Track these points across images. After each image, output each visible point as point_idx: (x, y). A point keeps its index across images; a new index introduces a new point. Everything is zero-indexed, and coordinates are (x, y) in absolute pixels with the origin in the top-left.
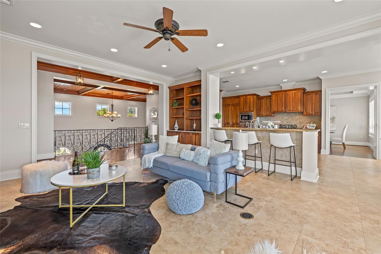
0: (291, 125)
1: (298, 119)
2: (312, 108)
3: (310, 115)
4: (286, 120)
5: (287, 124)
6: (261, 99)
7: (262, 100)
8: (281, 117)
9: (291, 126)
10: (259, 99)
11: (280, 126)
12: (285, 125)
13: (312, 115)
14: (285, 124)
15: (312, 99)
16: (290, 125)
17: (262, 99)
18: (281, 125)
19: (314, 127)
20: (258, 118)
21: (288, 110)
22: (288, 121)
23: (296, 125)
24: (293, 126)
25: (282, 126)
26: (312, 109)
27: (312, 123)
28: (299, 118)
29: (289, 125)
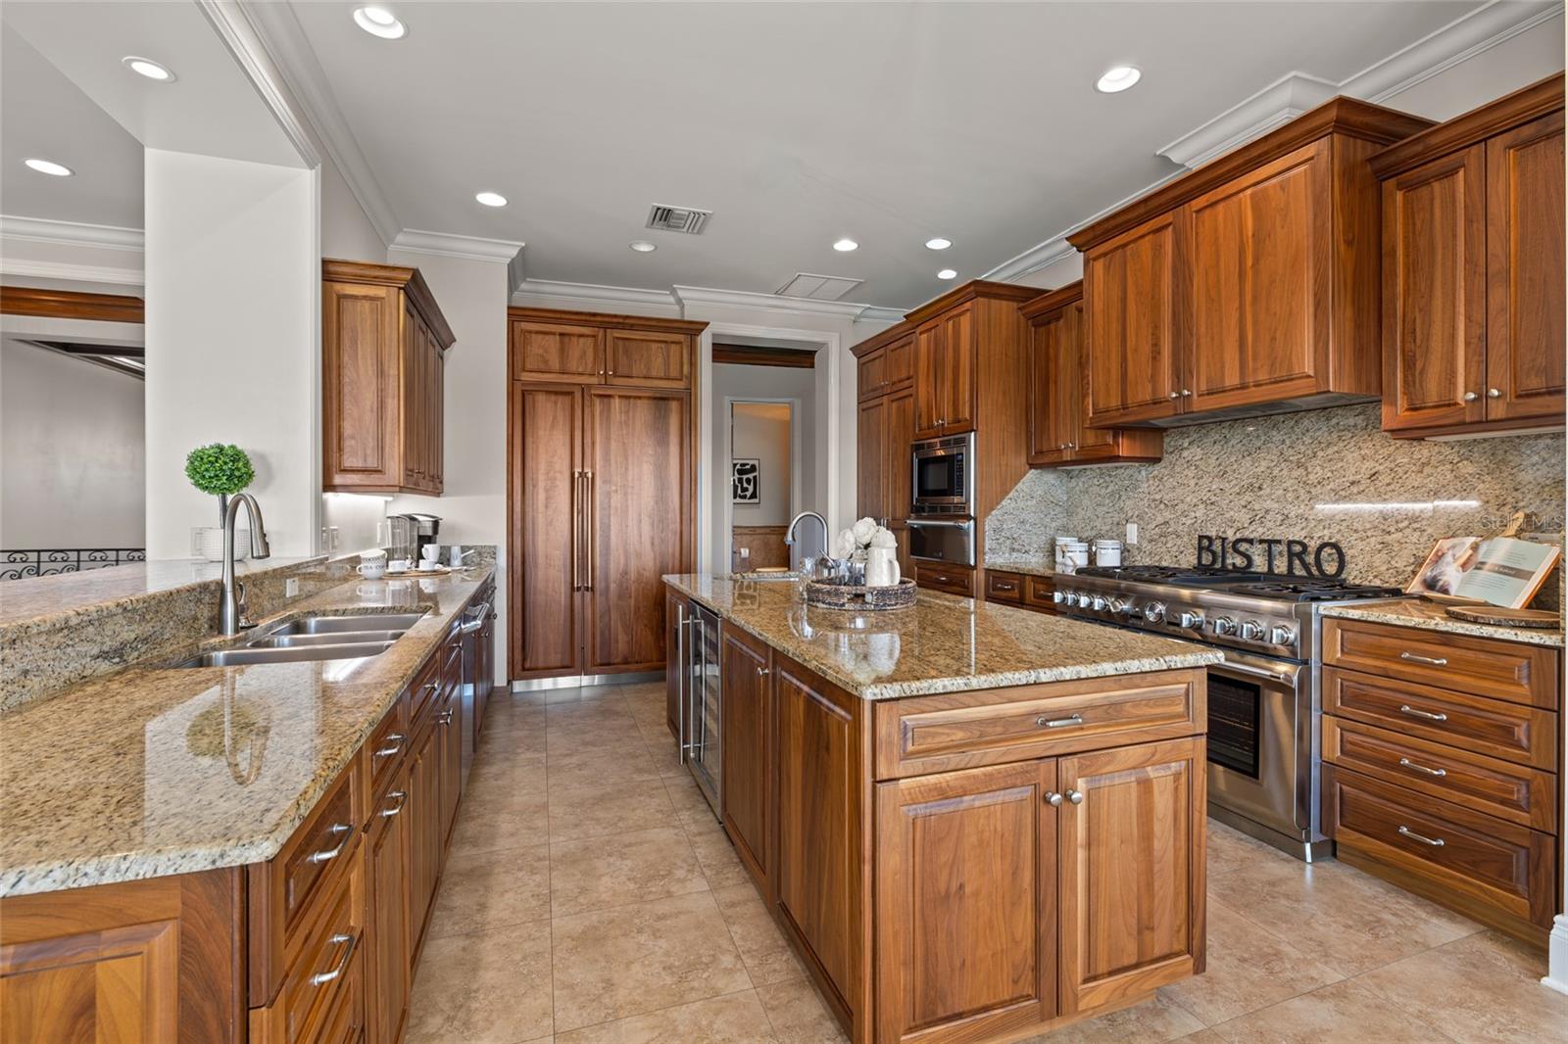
0: (1290, 543)
1: (1363, 476)
2: (1478, 331)
3: (1462, 426)
4: (1248, 497)
5: (1257, 532)
6: (1049, 323)
7: (1052, 326)
8: (1212, 461)
9: (1291, 555)
10: (1041, 325)
11: (1200, 549)
12: (1243, 547)
13: (1485, 423)
14: (1247, 534)
15: (1480, 214)
16: (1279, 542)
17: (1058, 319)
18: (1205, 543)
19: (1523, 575)
20: (1035, 484)
21: (1203, 388)
22: (1269, 504)
23: (1335, 546)
24: (1310, 559)
25: (1217, 546)
26: (1481, 347)
27: (1513, 529)
28: (1367, 464)
29: (1270, 542)
